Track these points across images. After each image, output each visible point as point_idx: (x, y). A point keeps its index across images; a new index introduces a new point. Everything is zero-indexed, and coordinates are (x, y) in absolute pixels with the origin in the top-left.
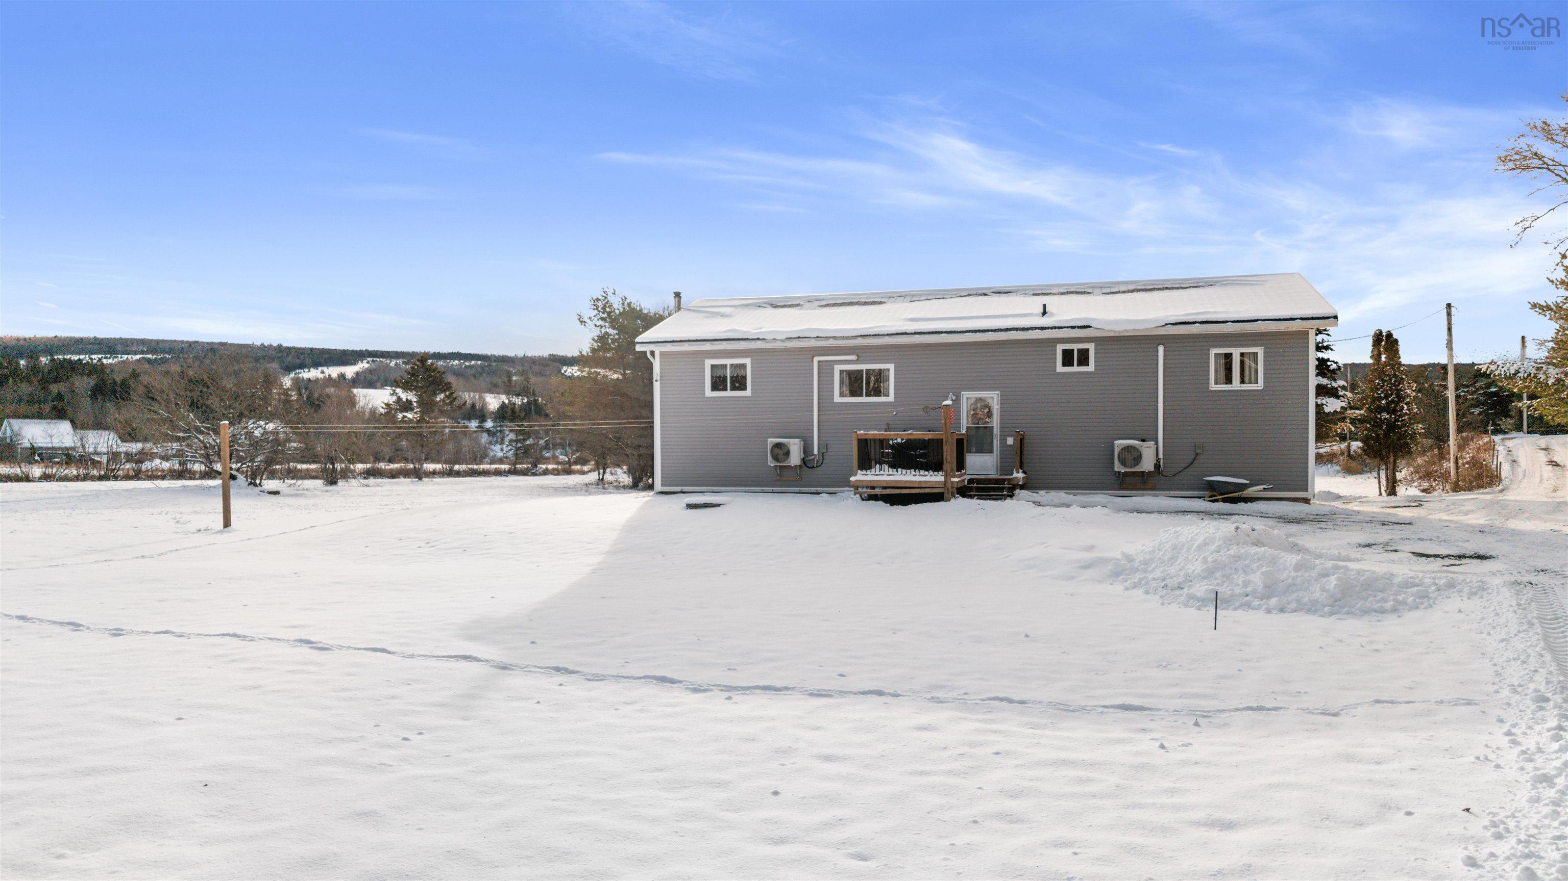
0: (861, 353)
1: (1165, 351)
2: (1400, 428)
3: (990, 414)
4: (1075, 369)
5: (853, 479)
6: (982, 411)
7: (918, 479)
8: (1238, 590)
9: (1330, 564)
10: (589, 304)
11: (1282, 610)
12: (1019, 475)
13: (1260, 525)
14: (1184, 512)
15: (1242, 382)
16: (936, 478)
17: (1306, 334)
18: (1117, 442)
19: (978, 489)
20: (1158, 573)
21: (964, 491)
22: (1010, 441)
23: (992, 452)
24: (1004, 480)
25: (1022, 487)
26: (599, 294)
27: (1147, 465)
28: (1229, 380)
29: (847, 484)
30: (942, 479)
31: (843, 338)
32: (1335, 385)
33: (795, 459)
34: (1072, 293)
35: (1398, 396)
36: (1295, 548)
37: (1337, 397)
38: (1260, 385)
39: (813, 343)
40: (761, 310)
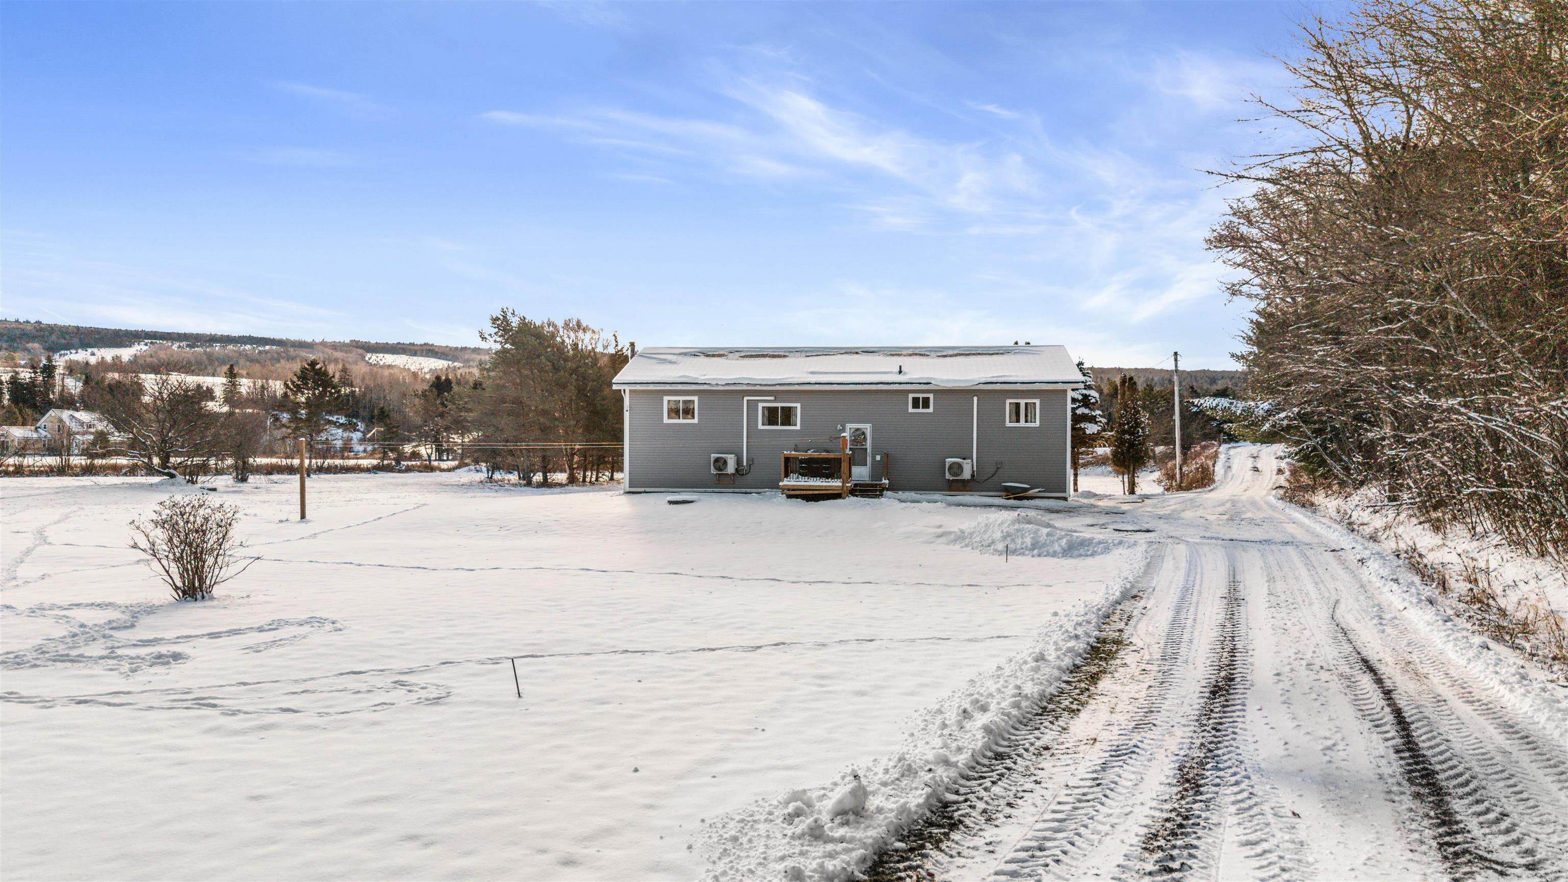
0: (778, 395)
1: (978, 402)
2: (1137, 445)
3: (865, 439)
4: (921, 410)
5: (781, 484)
6: (859, 436)
7: (824, 484)
8: (1018, 546)
9: (1063, 533)
10: (490, 323)
11: (1039, 556)
12: (885, 482)
13: (1032, 513)
14: (990, 506)
15: (1026, 421)
16: (836, 483)
17: (1065, 391)
18: (948, 460)
19: (860, 491)
20: (978, 539)
21: (853, 492)
22: (878, 458)
23: (866, 465)
24: (877, 485)
25: (888, 490)
26: (498, 313)
27: (966, 475)
28: (1018, 421)
29: (778, 487)
30: (840, 484)
31: (766, 385)
32: (1094, 414)
33: (731, 468)
34: (916, 354)
35: (1136, 422)
36: (1049, 525)
37: (1096, 423)
38: (1037, 424)
39: (745, 388)
40: (697, 359)
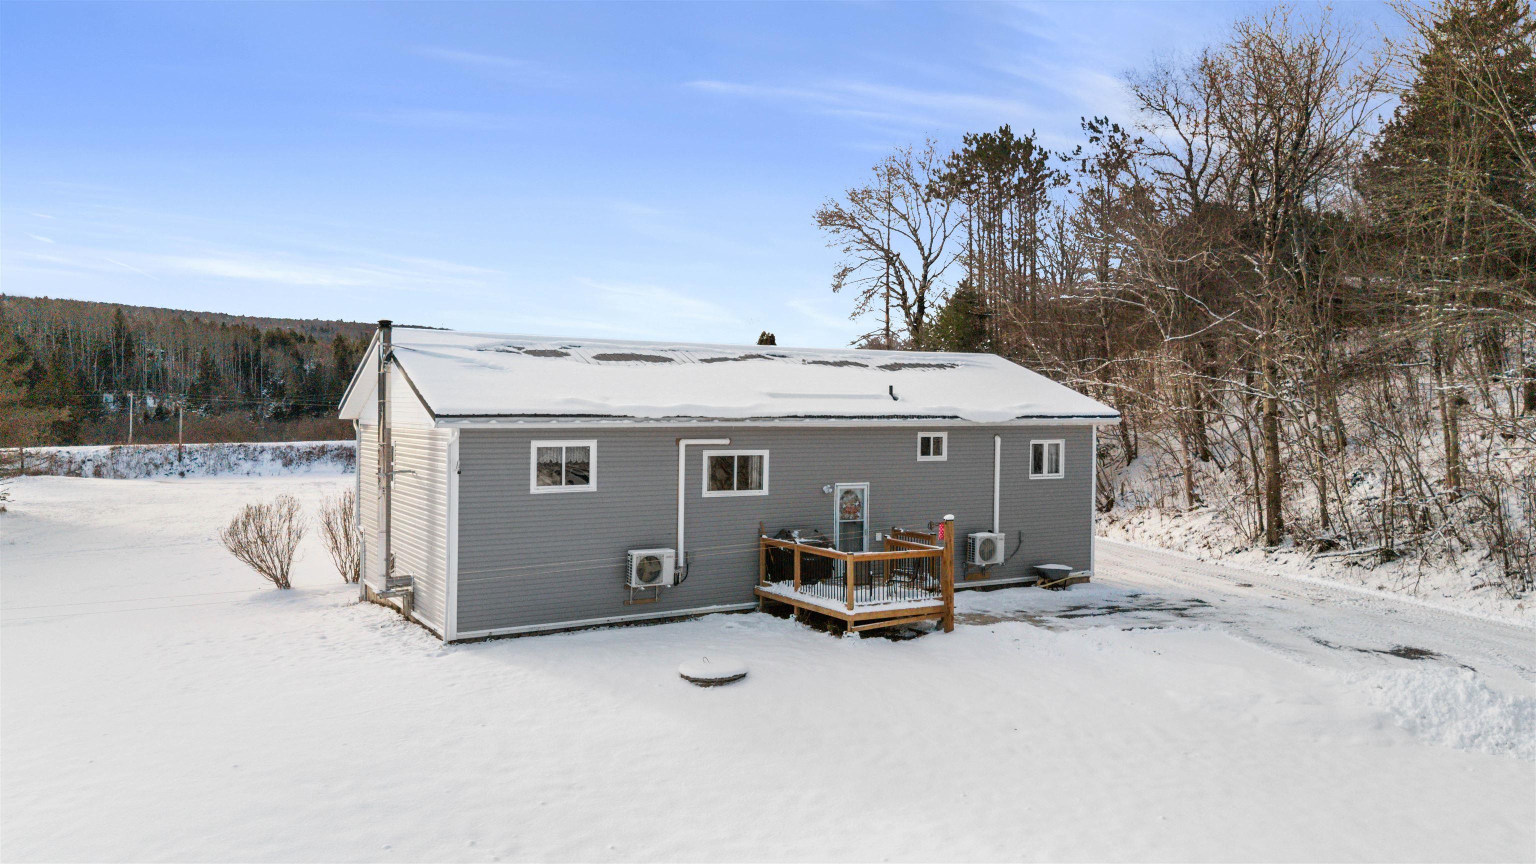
0: (732, 436)
1: (1002, 442)
3: (860, 506)
4: (931, 458)
6: (852, 503)
15: (1050, 472)
16: (931, 602)
17: (1090, 428)
27: (1000, 556)
28: (1040, 471)
30: (940, 603)
31: (730, 420)
33: (667, 576)
38: (1062, 475)
39: (694, 424)
